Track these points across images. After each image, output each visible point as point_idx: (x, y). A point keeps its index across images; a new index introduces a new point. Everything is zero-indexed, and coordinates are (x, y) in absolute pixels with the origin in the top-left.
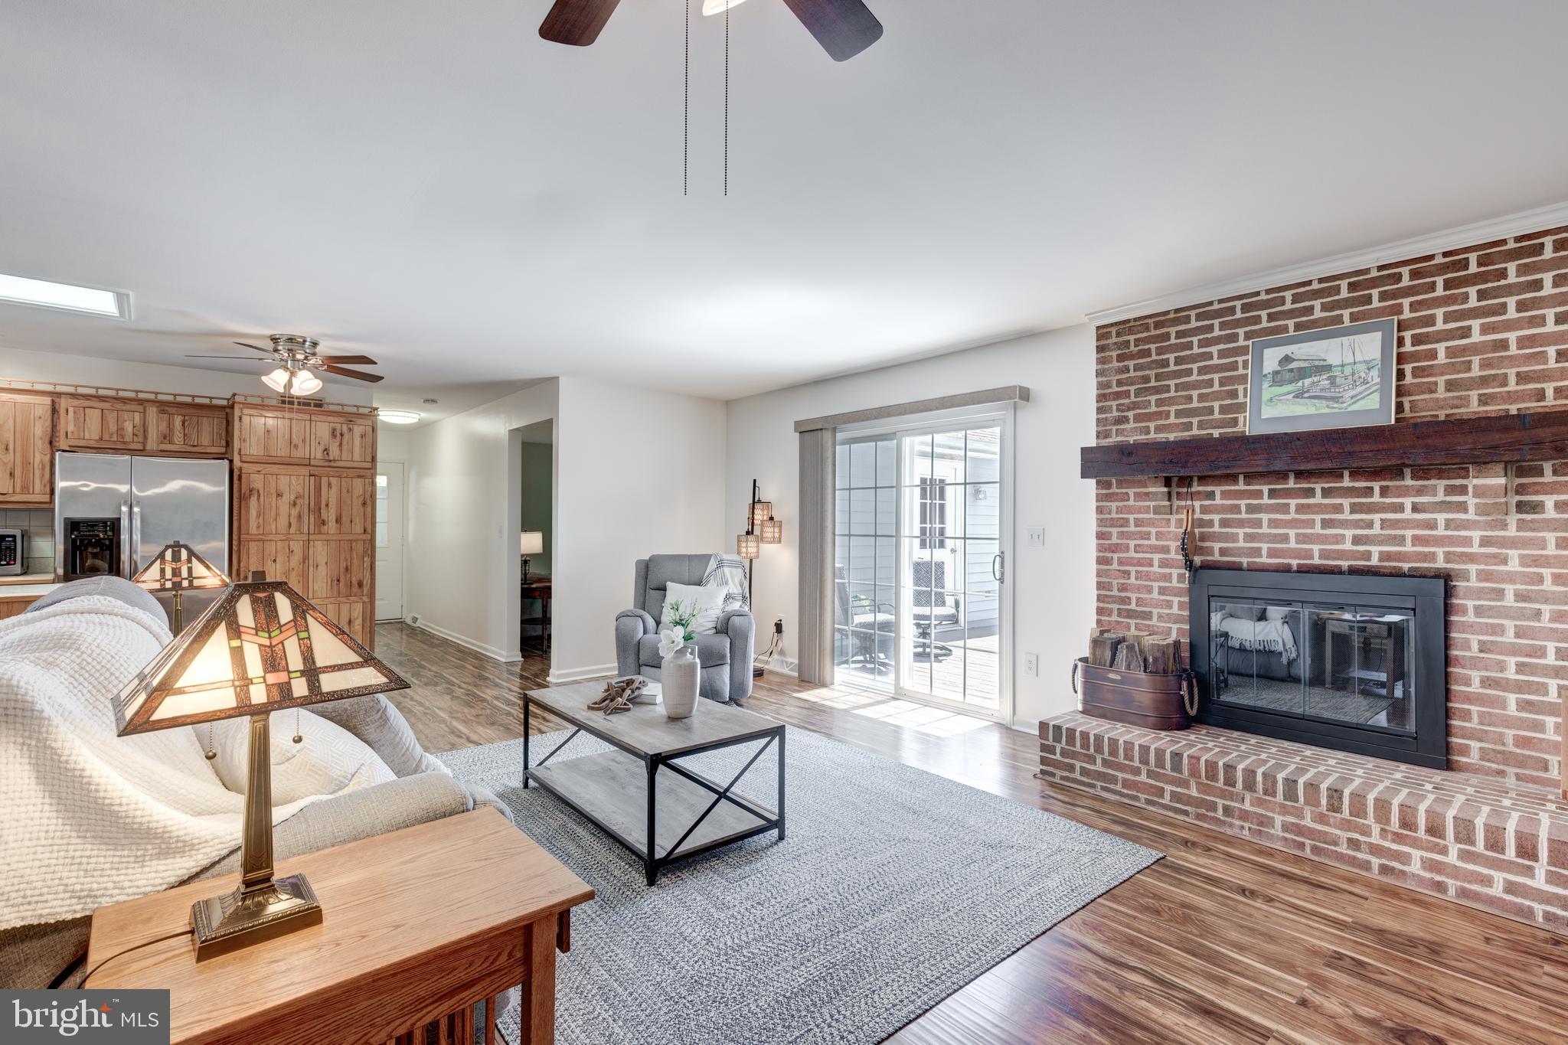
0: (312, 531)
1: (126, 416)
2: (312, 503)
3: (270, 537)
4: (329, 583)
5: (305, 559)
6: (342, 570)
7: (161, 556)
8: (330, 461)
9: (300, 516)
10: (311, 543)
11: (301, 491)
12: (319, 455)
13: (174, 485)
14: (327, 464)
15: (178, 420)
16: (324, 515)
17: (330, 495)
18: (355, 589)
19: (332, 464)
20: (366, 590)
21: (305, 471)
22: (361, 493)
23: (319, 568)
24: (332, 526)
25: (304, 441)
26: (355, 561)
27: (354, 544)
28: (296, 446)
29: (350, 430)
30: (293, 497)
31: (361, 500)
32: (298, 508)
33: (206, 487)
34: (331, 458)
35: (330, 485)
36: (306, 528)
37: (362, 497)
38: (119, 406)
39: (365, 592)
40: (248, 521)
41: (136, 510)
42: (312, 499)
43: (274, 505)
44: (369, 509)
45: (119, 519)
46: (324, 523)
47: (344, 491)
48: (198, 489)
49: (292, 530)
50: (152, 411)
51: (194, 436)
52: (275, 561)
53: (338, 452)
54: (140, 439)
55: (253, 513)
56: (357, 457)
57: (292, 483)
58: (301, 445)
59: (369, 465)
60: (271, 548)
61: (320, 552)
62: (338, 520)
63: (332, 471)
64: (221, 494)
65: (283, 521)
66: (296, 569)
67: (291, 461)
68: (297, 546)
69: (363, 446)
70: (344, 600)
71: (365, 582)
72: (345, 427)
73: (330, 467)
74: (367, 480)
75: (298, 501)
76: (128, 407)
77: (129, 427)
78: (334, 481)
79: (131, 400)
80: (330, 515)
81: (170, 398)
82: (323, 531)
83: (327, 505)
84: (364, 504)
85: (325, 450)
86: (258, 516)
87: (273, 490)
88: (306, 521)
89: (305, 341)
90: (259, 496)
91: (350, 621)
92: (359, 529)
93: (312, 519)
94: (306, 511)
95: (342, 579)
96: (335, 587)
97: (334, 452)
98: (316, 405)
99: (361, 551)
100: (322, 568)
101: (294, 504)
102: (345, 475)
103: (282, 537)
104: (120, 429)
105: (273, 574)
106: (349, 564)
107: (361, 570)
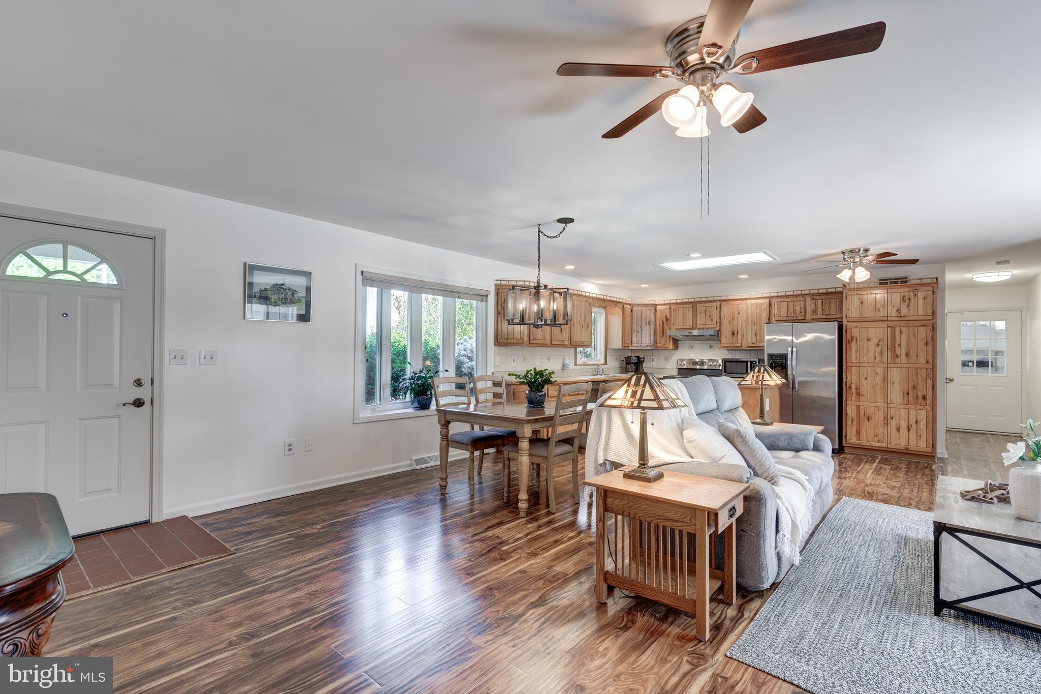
0: (889, 362)
1: (797, 303)
2: (889, 344)
3: (864, 365)
4: (901, 395)
5: (885, 379)
6: (911, 387)
8: (901, 317)
9: (881, 352)
10: (889, 369)
11: (881, 336)
12: (894, 313)
13: (809, 337)
14: (899, 319)
15: (819, 302)
16: (898, 352)
17: (902, 339)
18: (921, 400)
19: (903, 319)
20: (929, 401)
21: (885, 324)
22: (924, 336)
23: (895, 385)
24: (903, 359)
25: (884, 306)
26: (920, 382)
27: (919, 371)
28: (879, 310)
29: (915, 295)
30: (877, 341)
31: (924, 341)
32: (880, 347)
33: (827, 337)
34: (902, 315)
35: (901, 332)
36: (886, 359)
37: (925, 339)
38: (794, 299)
39: (928, 403)
40: (851, 355)
41: (794, 349)
42: (889, 341)
43: (865, 346)
44: (930, 347)
45: (787, 354)
46: (897, 356)
47: (912, 336)
48: (822, 338)
49: (877, 361)
50: (808, 299)
51: (827, 309)
52: (866, 379)
53: (907, 311)
54: (803, 314)
55: (854, 350)
56: (921, 312)
57: (877, 332)
58: (882, 309)
59: (930, 317)
60: (864, 371)
61: (895, 375)
62: (907, 355)
63: (902, 323)
64: (833, 340)
65: (871, 355)
66: (879, 384)
67: (876, 319)
68: (880, 371)
69: (926, 305)
70: (912, 407)
71: (928, 397)
72: (911, 294)
73: (901, 321)
74: (930, 328)
75: (880, 343)
76: (798, 299)
77: (798, 308)
78: (904, 329)
79: (799, 295)
80: (902, 351)
81: (816, 291)
82: (896, 362)
83: (900, 345)
84: (927, 344)
85: (898, 310)
86: (857, 352)
87: (865, 337)
88: (886, 355)
89: (859, 250)
90: (857, 341)
91: (917, 422)
92: (923, 361)
93: (889, 354)
94: (886, 347)
95: (910, 393)
96: (906, 398)
97: (904, 311)
98: (902, 282)
99: (924, 375)
100: (897, 385)
101: (878, 345)
102: (912, 325)
103: (870, 365)
104: (795, 310)
105: (865, 386)
106: (916, 384)
107: (925, 388)
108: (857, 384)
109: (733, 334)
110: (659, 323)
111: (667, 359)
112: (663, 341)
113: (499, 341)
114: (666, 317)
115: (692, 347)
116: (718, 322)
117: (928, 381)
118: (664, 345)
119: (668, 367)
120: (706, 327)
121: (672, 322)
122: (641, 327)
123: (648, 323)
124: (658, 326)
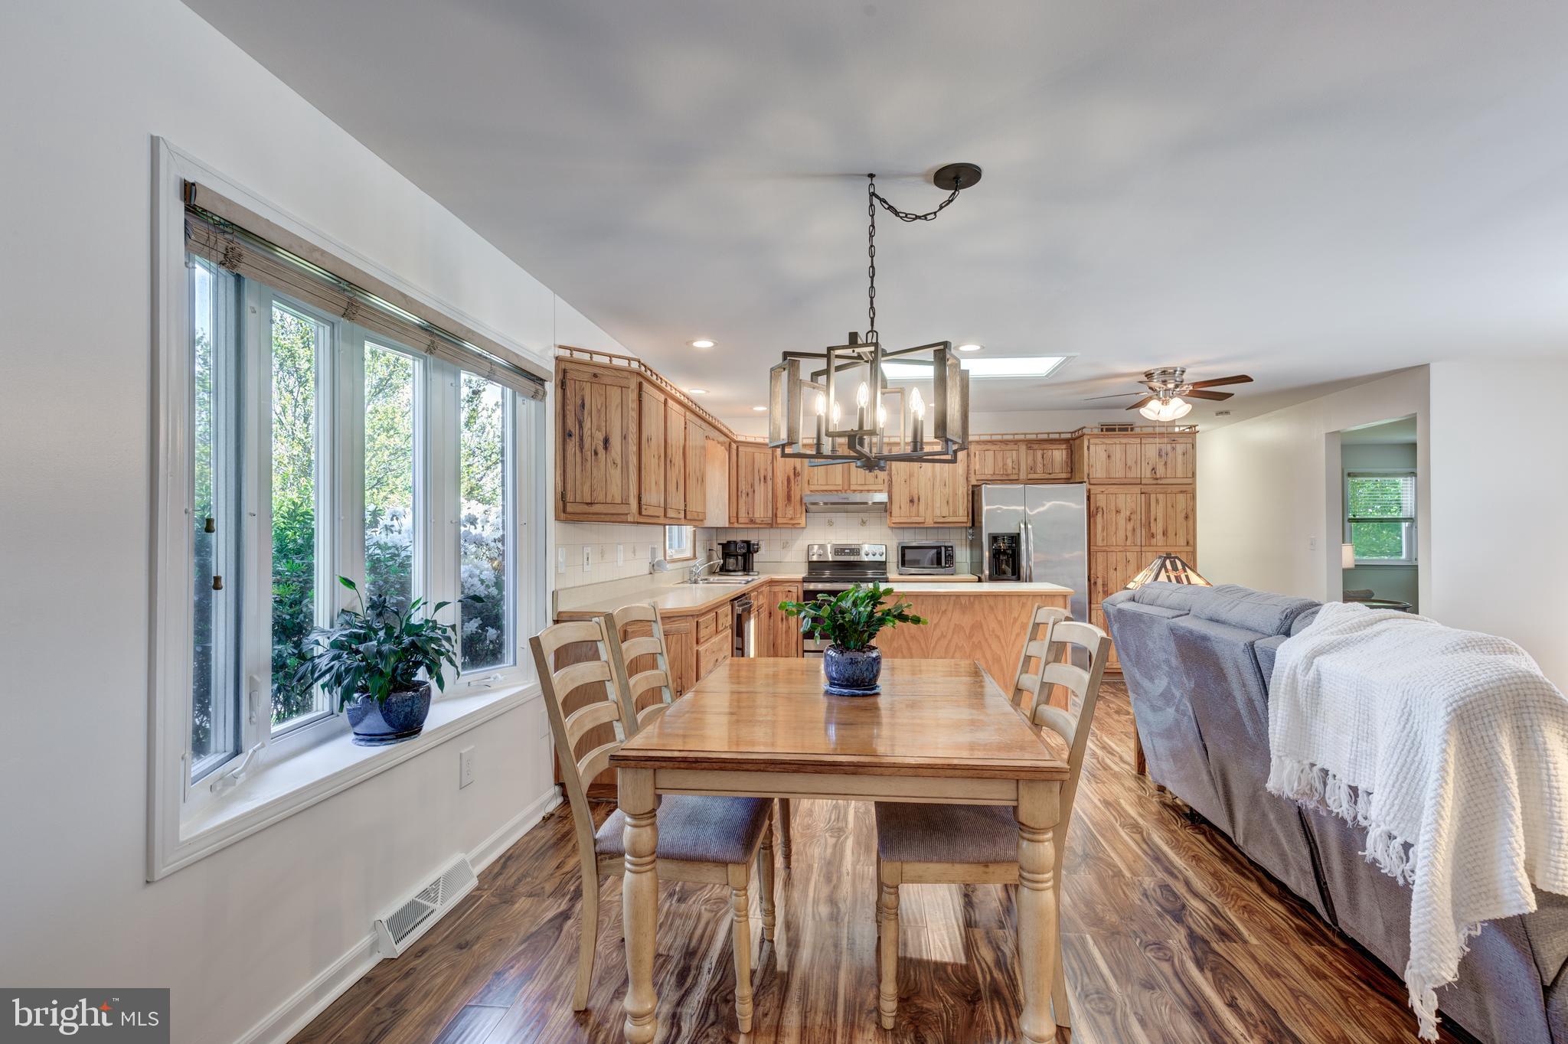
0: (1143, 544)
1: (1008, 454)
2: (1143, 518)
3: (1113, 548)
5: (1139, 568)
7: (1163, 565)
8: (1157, 479)
9: (1134, 530)
10: (1143, 554)
11: (1134, 506)
12: (1148, 475)
13: (1049, 506)
14: (1155, 482)
15: (1039, 453)
16: (1153, 530)
17: (1158, 511)
19: (1159, 482)
21: (1137, 489)
22: (1183, 507)
24: (1159, 536)
25: (1136, 462)
28: (1130, 468)
29: (1174, 449)
30: (1128, 513)
31: (1183, 515)
32: (1132, 522)
33: (1073, 505)
34: (1158, 476)
35: (1157, 501)
36: (1139, 540)
37: (1185, 512)
38: (1004, 447)
40: (1095, 535)
41: (1029, 526)
42: (1143, 515)
43: (1114, 520)
44: (1190, 523)
45: (1019, 534)
46: (1153, 536)
47: (1169, 505)
48: (1066, 508)
49: (1128, 543)
50: (1023, 448)
51: (1050, 465)
52: (1116, 569)
53: (1164, 470)
54: (1016, 471)
55: (1099, 527)
56: (1179, 474)
57: (1127, 501)
58: (1134, 466)
59: (1189, 481)
60: (1112, 557)
63: (1159, 488)
64: (1083, 512)
65: (1121, 534)
67: (1126, 481)
68: (1132, 557)
69: (1185, 463)
72: (1169, 446)
73: (1157, 484)
74: (1188, 495)
75: (1132, 517)
76: (1009, 447)
77: (1009, 462)
78: (1161, 497)
79: (1010, 441)
80: (1158, 529)
81: (1034, 437)
82: (1152, 543)
83: (1156, 520)
84: (1187, 517)
85: (1153, 469)
86: (1103, 530)
87: (1113, 508)
88: (1139, 535)
89: (1175, 371)
90: (1103, 513)
92: (1182, 541)
93: (1143, 532)
94: (1139, 525)
97: (1160, 471)
101: (1130, 520)
102: (1169, 491)
103: (1121, 549)
104: (1005, 464)
105: (1114, 582)
108: (1103, 577)
109: (912, 501)
110: (780, 479)
111: (785, 545)
112: (790, 512)
113: (563, 508)
114: (795, 469)
115: (831, 523)
116: (886, 481)
118: (791, 519)
119: (788, 559)
120: (866, 488)
121: (806, 479)
122: (752, 486)
123: (762, 479)
124: (779, 485)
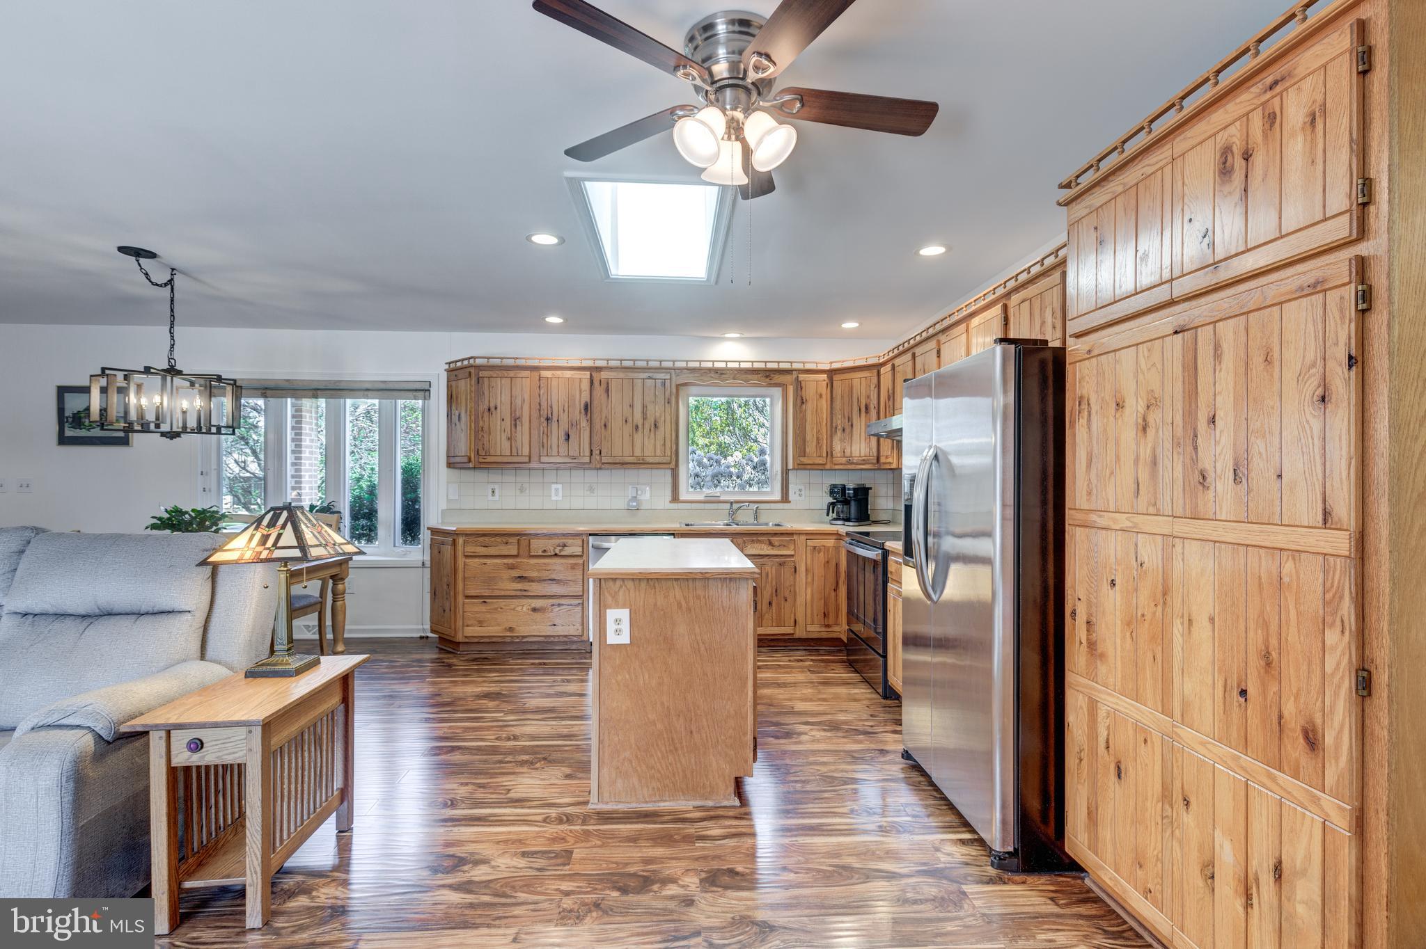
0: (1179, 509)
2: (1179, 420)
4: (1220, 693)
5: (1165, 593)
6: (1255, 663)
8: (1217, 265)
9: (1155, 462)
10: (1179, 546)
12: (1192, 257)
14: (1209, 280)
16: (1206, 457)
17: (1222, 385)
18: (1296, 748)
19: (1222, 274)
21: (1165, 323)
22: (1310, 356)
23: (1196, 633)
24: (1223, 485)
26: (1292, 635)
27: (1289, 567)
28: (1146, 256)
29: (1272, 119)
30: (1142, 409)
31: (1312, 387)
34: (1220, 253)
35: (1218, 353)
36: (1167, 494)
39: (1330, 779)
40: (1074, 478)
42: (1179, 403)
43: (1112, 434)
44: (1343, 420)
46: (1204, 481)
47: (1257, 360)
52: (1113, 583)
53: (1239, 222)
56: (1295, 215)
57: (1144, 368)
59: (1341, 226)
60: (1108, 547)
62: (1242, 472)
63: (1223, 300)
65: (1126, 478)
66: (1148, 617)
68: (1150, 551)
69: (1316, 159)
71: (1329, 740)
72: (1256, 121)
75: (1152, 416)
78: (1228, 332)
80: (1220, 454)
82: (1201, 511)
84: (1324, 399)
85: (1206, 232)
87: (1110, 395)
88: (1168, 477)
90: (1089, 414)
91: (1278, 868)
92: (1304, 507)
93: (1179, 469)
95: (1251, 691)
96: (1236, 713)
97: (1228, 228)
99: (1313, 602)
100: (1202, 631)
101: (1146, 427)
102: (1258, 301)
103: (1125, 522)
105: (1108, 620)
106: (1274, 642)
107: (1316, 679)
108: (1089, 603)
110: (883, 405)
113: (453, 460)
117: (1332, 637)
121: (896, 401)
124: (882, 415)
